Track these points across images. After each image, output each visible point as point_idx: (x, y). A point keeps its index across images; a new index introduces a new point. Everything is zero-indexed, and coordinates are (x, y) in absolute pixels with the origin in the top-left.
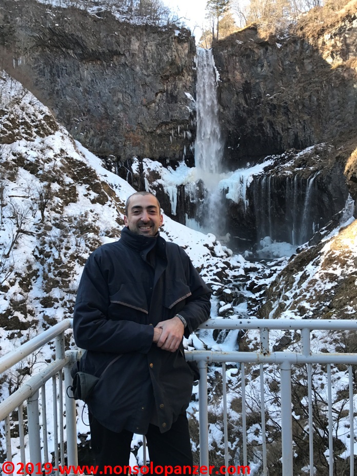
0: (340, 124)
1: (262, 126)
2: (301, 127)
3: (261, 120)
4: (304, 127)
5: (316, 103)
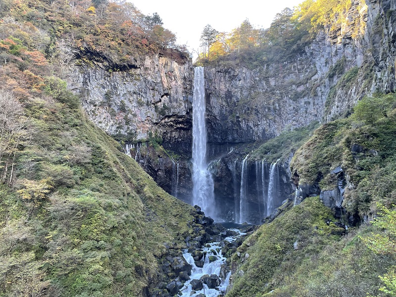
0: (296, 123)
1: (239, 122)
2: (268, 124)
3: (238, 117)
4: (270, 124)
5: (278, 108)
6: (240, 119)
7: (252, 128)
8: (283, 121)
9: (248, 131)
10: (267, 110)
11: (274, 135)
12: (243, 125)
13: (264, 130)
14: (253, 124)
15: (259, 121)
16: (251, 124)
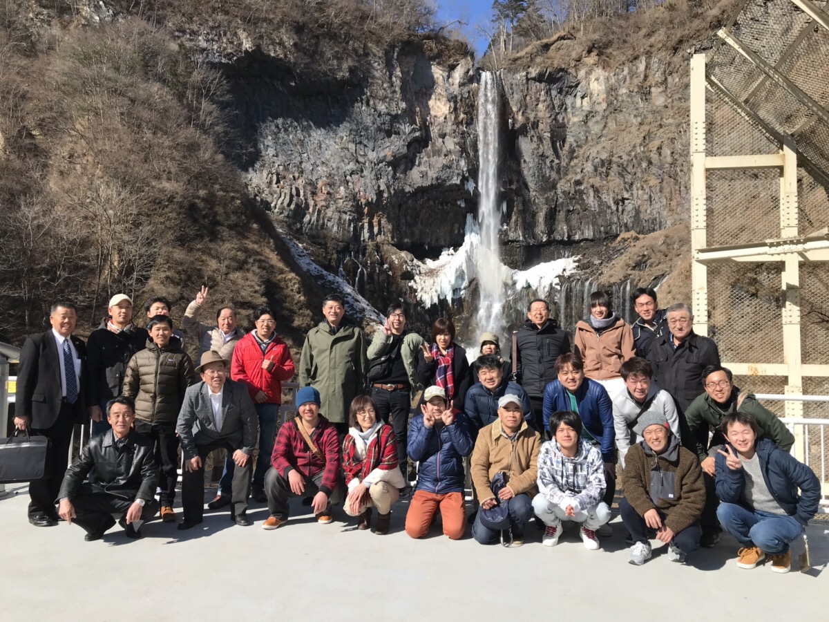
1: (581, 193)
2: (646, 197)
3: (578, 183)
4: (650, 197)
5: (669, 159)
6: (582, 187)
7: (609, 207)
8: (682, 188)
9: (602, 212)
10: (644, 165)
11: (661, 222)
12: (591, 200)
13: (638, 211)
14: (614, 198)
15: (627, 191)
16: (608, 199)
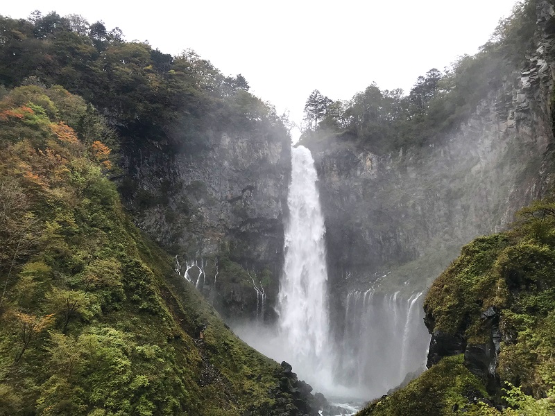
0: (449, 237)
1: (360, 232)
2: (404, 237)
3: (358, 225)
4: (408, 237)
5: (420, 213)
6: (361, 228)
7: (379, 243)
9: (374, 246)
10: (403, 216)
11: (415, 255)
12: (367, 237)
14: (383, 237)
15: (392, 232)
16: (379, 237)
